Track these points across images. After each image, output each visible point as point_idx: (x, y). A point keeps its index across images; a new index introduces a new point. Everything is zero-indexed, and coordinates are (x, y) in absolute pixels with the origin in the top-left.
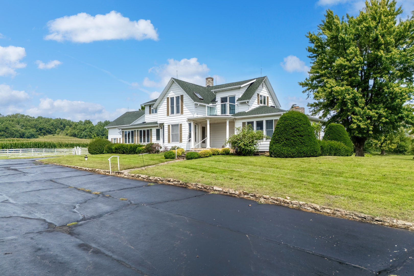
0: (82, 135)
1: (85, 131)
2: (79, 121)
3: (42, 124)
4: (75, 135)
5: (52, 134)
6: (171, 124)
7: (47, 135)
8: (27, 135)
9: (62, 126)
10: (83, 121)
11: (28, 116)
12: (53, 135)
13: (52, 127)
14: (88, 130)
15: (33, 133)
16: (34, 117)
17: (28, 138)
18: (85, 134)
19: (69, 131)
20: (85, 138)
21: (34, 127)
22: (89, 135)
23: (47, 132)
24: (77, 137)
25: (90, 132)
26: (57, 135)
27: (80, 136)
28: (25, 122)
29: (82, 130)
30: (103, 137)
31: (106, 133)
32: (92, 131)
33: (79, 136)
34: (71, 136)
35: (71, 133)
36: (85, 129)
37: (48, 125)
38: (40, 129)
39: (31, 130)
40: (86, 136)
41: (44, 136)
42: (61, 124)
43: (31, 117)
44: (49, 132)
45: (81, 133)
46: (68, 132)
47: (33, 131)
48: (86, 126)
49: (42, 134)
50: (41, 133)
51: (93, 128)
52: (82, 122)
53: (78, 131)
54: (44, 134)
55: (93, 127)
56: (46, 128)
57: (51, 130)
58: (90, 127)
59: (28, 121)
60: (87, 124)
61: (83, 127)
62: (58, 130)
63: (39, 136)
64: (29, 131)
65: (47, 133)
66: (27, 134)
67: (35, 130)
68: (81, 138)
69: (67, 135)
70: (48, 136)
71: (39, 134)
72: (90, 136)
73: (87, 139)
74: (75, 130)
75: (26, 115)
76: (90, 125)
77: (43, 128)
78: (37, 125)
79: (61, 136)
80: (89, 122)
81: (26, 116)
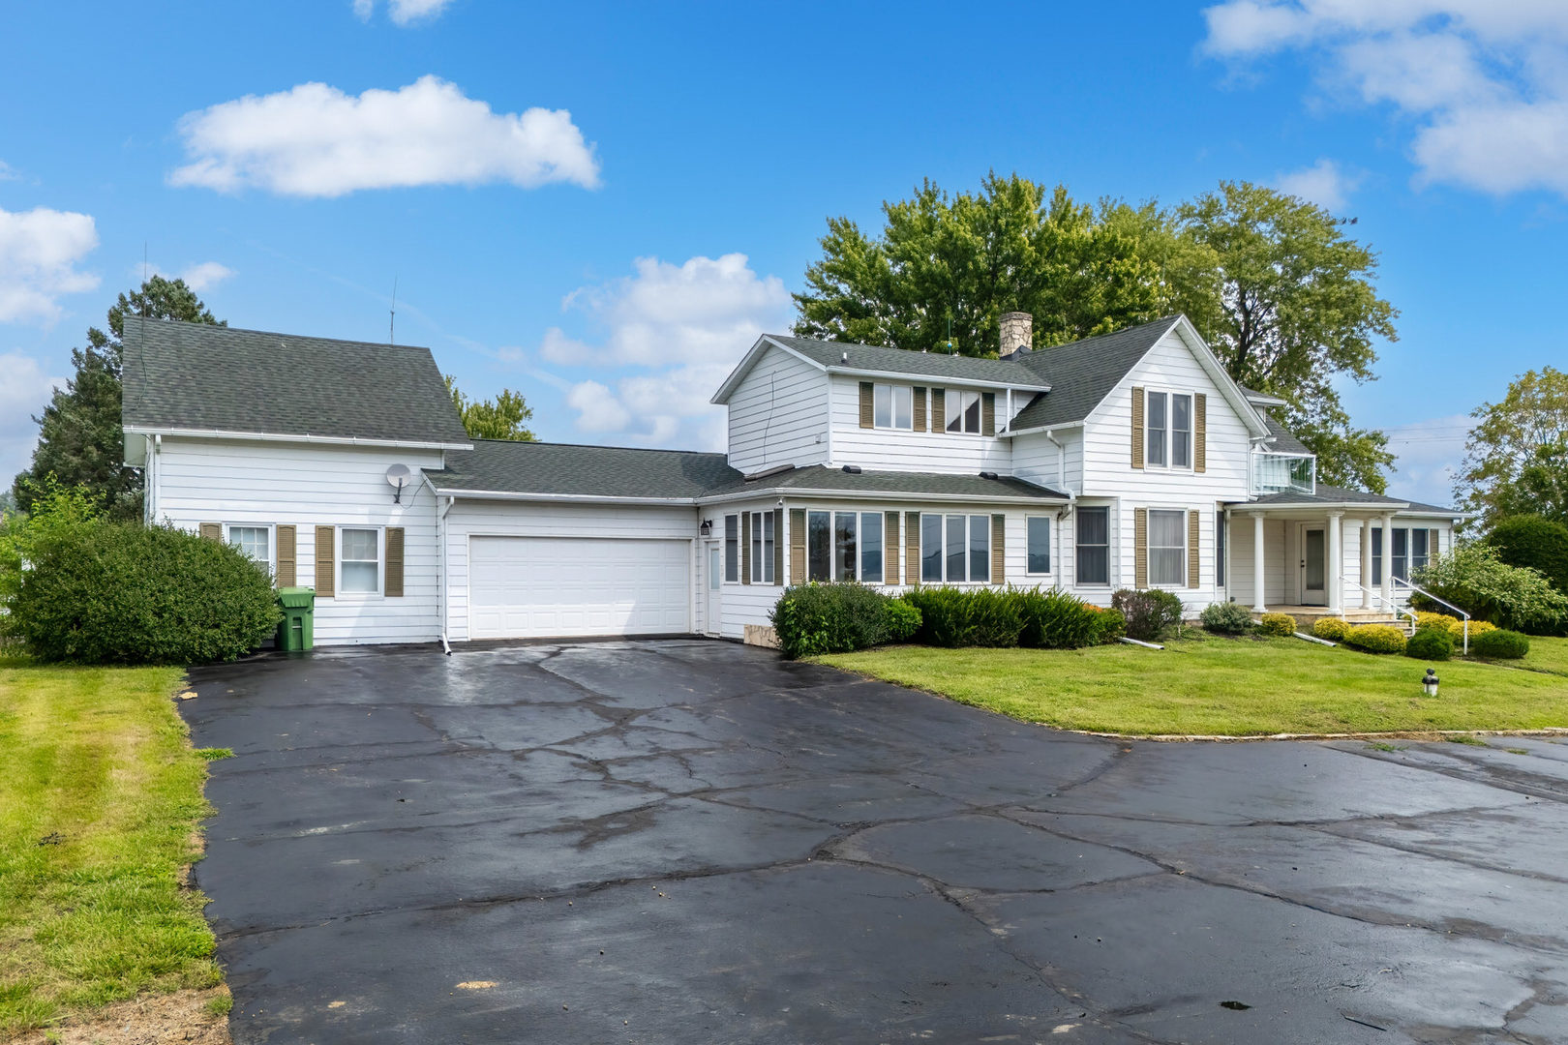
6: (1151, 504)
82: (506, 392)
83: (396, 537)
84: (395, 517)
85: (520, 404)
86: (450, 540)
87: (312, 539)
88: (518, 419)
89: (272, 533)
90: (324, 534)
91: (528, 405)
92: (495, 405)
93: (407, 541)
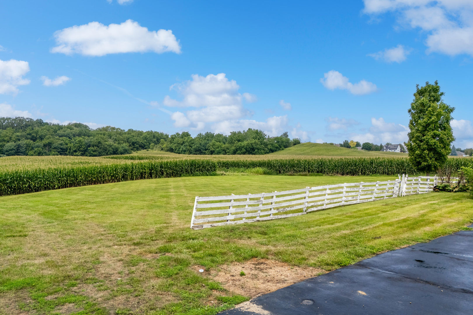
0: (181, 149)
1: (183, 145)
2: (175, 134)
3: (134, 137)
4: (171, 150)
5: (146, 149)
7: (140, 150)
8: (120, 151)
9: (155, 140)
10: (181, 133)
11: (119, 128)
12: (148, 150)
13: (145, 141)
14: (187, 144)
15: (127, 148)
16: (124, 130)
17: (122, 154)
18: (184, 149)
19: (165, 145)
20: (184, 154)
21: (127, 141)
22: (189, 149)
23: (140, 146)
24: (175, 152)
25: (190, 146)
26: (151, 150)
27: (178, 150)
28: (118, 136)
29: (180, 143)
30: (206, 151)
31: (209, 147)
32: (192, 145)
33: (176, 151)
34: (167, 151)
35: (167, 147)
36: (184, 143)
37: (141, 139)
38: (133, 144)
39: (124, 144)
40: (185, 151)
41: (138, 152)
42: (154, 137)
43: (122, 130)
44: (143, 147)
45: (179, 147)
46: (163, 147)
47: (126, 145)
48: (185, 139)
49: (135, 149)
50: (134, 147)
51: (193, 142)
52: (179, 135)
53: (176, 145)
54: (138, 149)
55: (193, 140)
56: (139, 142)
57: (144, 145)
58: (189, 141)
59: (120, 134)
60: (185, 136)
61: (181, 140)
62: (152, 144)
63: (133, 151)
64: (122, 145)
65: (140, 148)
66: (121, 149)
67: (127, 144)
68: (179, 153)
69: (162, 149)
70: (142, 151)
71: (132, 149)
72: (190, 151)
73: (186, 154)
74: (172, 144)
75: (116, 127)
76: (188, 138)
77: (136, 143)
78: (130, 139)
79: (156, 152)
80: (187, 135)
81: (117, 129)
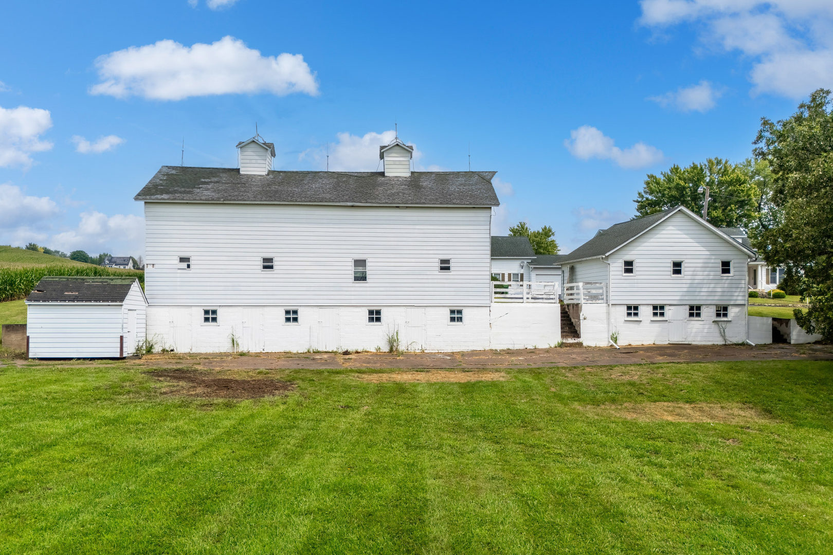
82: (545, 226)
83: (522, 275)
84: (522, 271)
85: (550, 231)
86: (532, 275)
87: (507, 276)
88: (549, 236)
89: (501, 274)
90: (510, 275)
91: (553, 231)
92: (541, 231)
93: (524, 276)
